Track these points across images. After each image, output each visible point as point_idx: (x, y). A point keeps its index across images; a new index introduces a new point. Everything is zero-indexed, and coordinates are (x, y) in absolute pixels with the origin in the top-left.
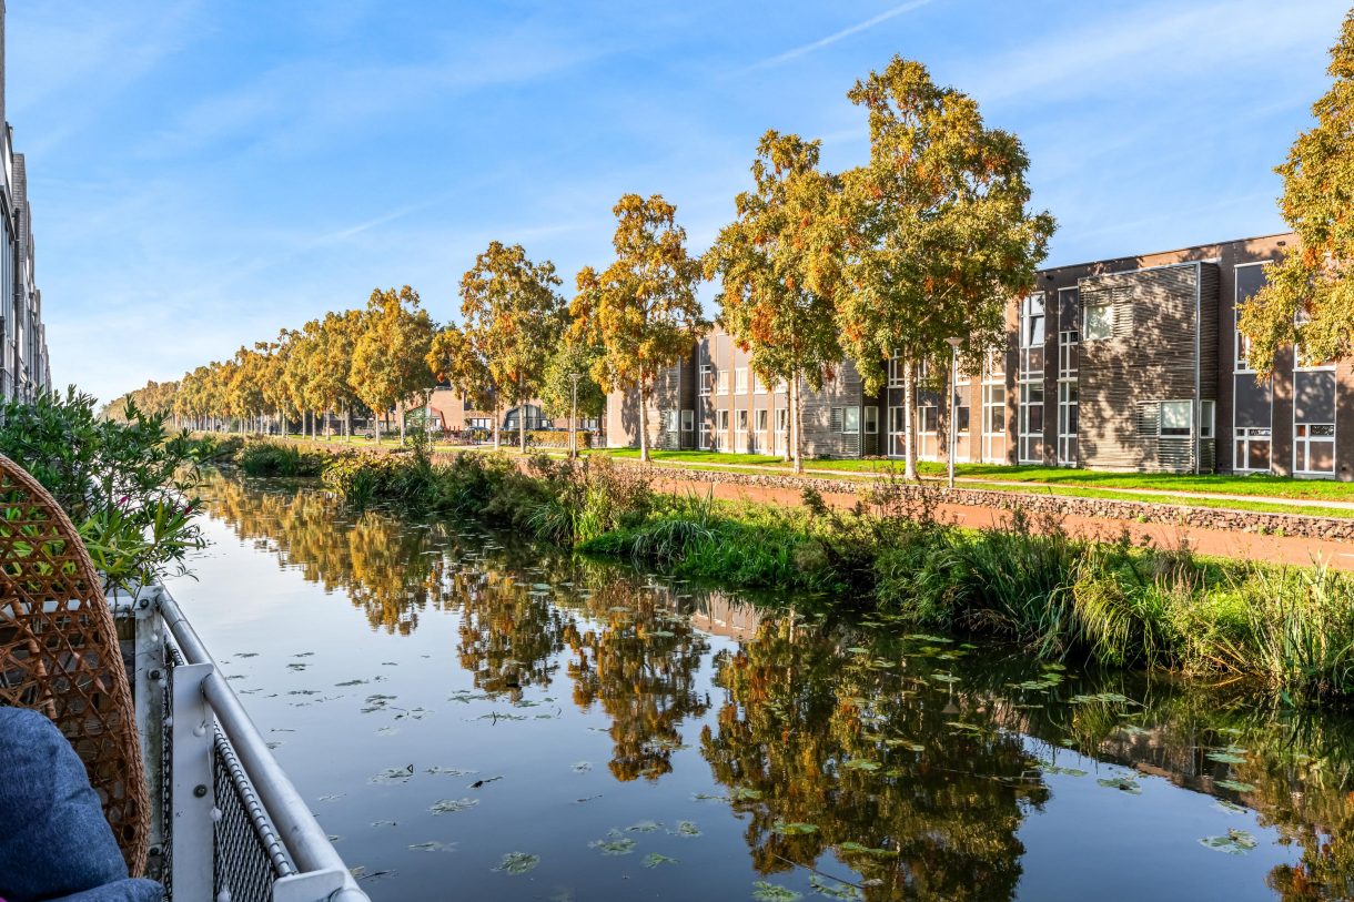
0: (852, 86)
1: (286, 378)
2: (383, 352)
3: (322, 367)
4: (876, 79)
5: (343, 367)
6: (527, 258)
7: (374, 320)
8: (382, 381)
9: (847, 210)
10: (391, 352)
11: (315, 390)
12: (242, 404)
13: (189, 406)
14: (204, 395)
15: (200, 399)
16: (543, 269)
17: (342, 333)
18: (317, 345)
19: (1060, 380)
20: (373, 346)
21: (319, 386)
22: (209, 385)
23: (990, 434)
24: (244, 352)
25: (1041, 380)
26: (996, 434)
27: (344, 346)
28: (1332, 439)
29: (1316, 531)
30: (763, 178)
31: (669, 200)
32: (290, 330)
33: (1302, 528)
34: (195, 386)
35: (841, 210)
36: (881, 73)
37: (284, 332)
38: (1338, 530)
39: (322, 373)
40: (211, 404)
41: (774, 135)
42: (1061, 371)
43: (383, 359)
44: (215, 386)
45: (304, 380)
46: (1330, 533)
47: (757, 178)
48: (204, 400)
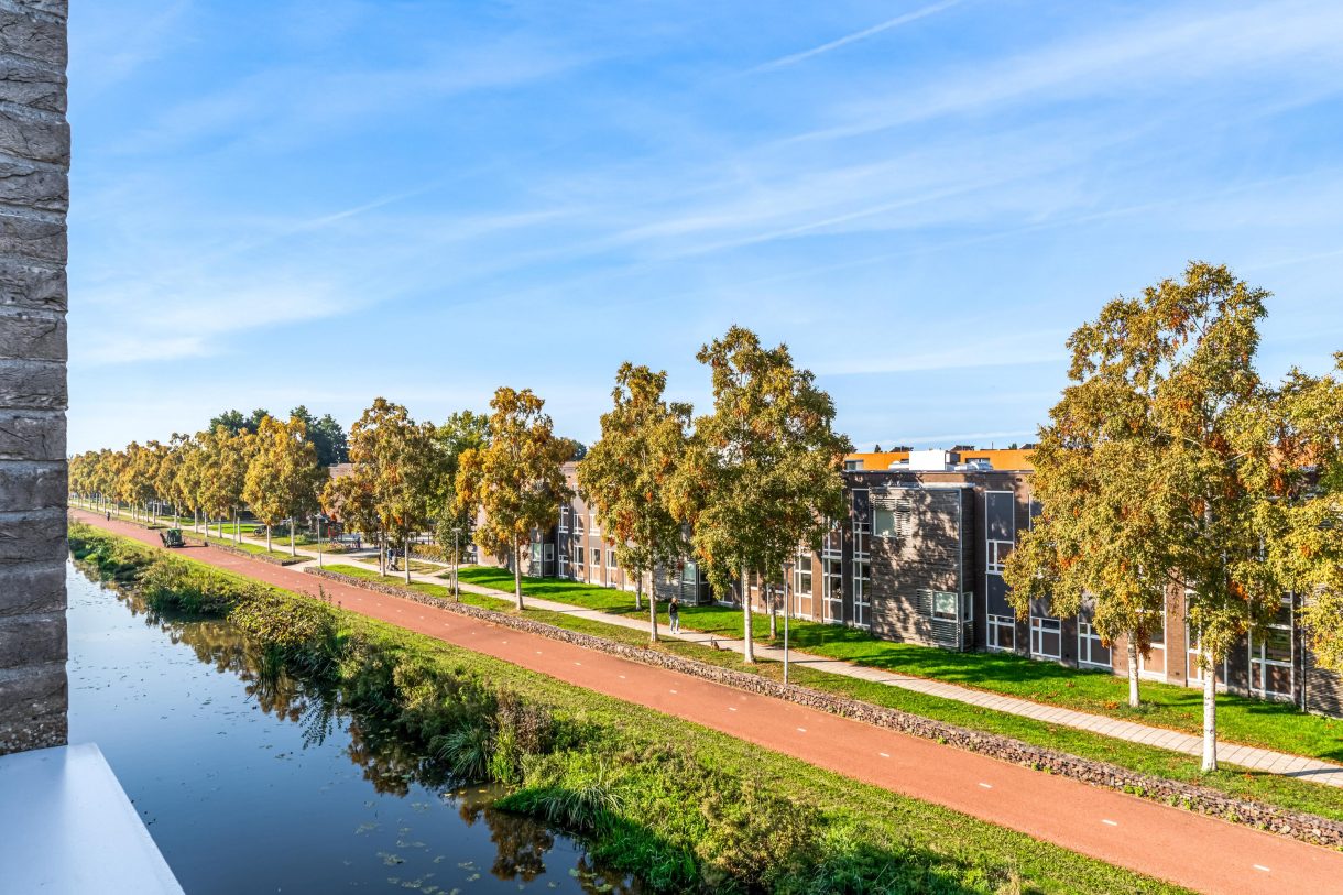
0: (699, 350)
1: (179, 480)
2: (275, 477)
3: (215, 480)
4: (719, 345)
5: (235, 479)
6: (409, 417)
7: (266, 446)
8: (274, 502)
9: (701, 462)
10: (282, 478)
11: (209, 500)
12: (134, 495)
13: (79, 487)
14: (95, 479)
15: (92, 483)
16: (424, 428)
17: (234, 449)
18: (209, 456)
19: (855, 559)
20: (266, 472)
21: (213, 496)
22: (101, 471)
23: (800, 595)
24: (135, 446)
25: (840, 558)
26: (804, 595)
27: (235, 462)
28: (1059, 632)
29: (1074, 774)
30: (622, 400)
31: (538, 394)
32: (181, 434)
33: (1064, 769)
34: (86, 470)
35: (697, 460)
36: (722, 339)
37: (175, 436)
38: (1092, 775)
39: (217, 485)
40: (102, 488)
41: (629, 366)
42: (855, 553)
43: (275, 483)
44: (106, 472)
45: (197, 484)
46: (1085, 776)
47: (617, 401)
48: (95, 485)
